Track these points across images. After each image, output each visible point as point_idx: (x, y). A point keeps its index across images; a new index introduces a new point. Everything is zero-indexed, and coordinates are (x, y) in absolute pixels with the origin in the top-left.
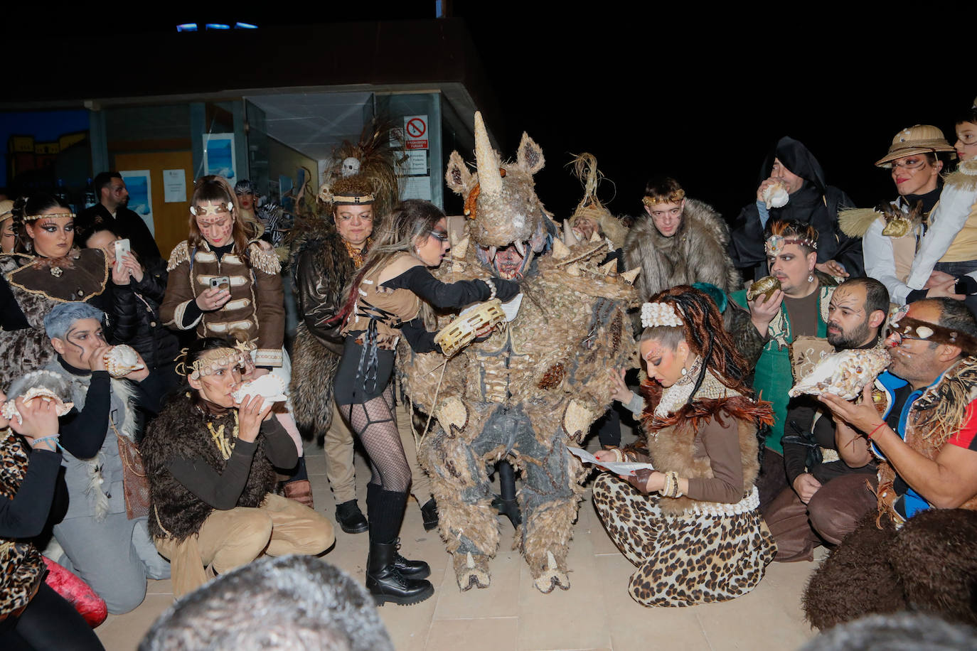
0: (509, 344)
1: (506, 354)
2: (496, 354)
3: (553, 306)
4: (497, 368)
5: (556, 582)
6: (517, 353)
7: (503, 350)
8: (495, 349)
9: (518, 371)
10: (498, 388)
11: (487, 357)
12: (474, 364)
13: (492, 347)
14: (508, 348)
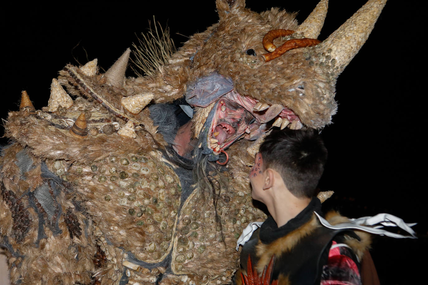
0: (169, 259)
1: (162, 269)
2: (151, 266)
3: (235, 222)
6: (175, 273)
7: (161, 264)
8: (152, 261)
11: (138, 266)
12: (116, 268)
13: (149, 256)
14: (167, 264)
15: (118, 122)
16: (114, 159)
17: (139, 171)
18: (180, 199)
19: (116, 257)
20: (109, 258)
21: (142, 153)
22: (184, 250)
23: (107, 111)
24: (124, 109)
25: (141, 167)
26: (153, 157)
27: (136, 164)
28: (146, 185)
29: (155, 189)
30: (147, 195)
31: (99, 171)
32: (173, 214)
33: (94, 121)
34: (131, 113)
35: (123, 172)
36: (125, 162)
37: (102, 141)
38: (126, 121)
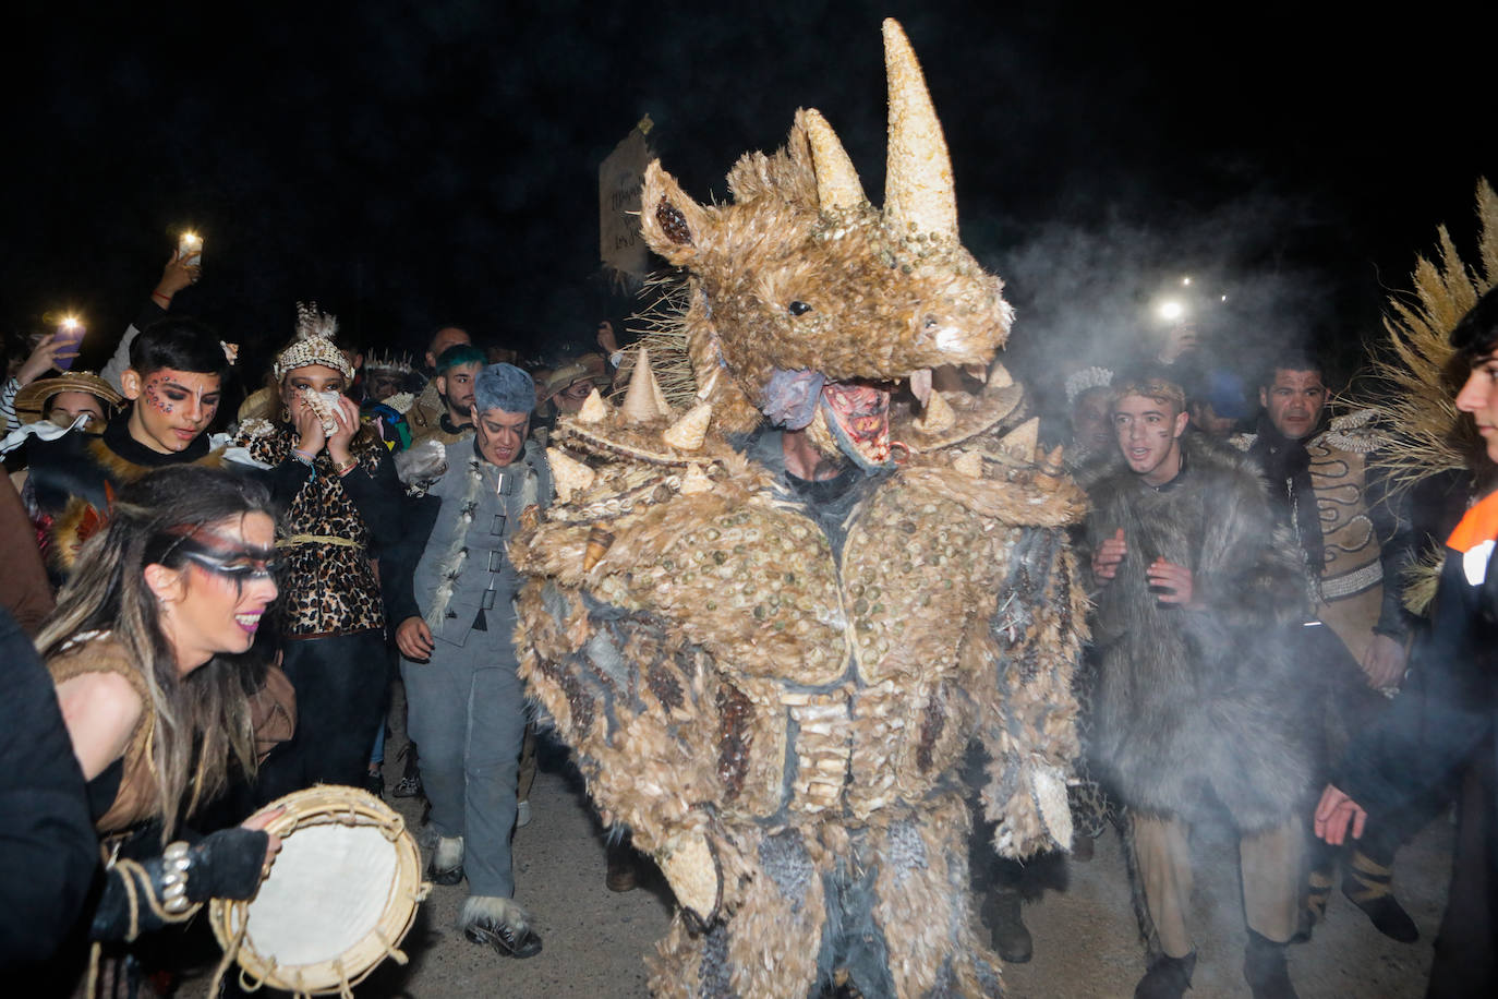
0: (853, 666)
1: (850, 686)
2: (828, 689)
4: (827, 720)
6: (870, 683)
7: (844, 680)
8: (828, 678)
9: (873, 720)
10: (827, 764)
11: (806, 697)
12: (772, 712)
13: (818, 674)
14: (852, 674)
15: (674, 474)
16: (692, 538)
17: (742, 540)
18: (831, 558)
19: (765, 694)
20: (755, 700)
21: (734, 510)
22: (873, 642)
23: (649, 466)
24: (675, 450)
25: (743, 532)
26: (756, 508)
27: (733, 530)
28: (763, 558)
29: (782, 559)
30: (773, 573)
31: (678, 567)
32: (829, 587)
33: (636, 490)
34: (688, 451)
35: (717, 553)
36: (712, 535)
37: (660, 516)
38: (683, 466)
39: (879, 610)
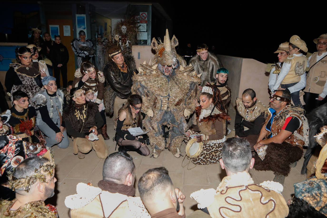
1: (168, 97)
4: (166, 100)
5: (181, 155)
6: (171, 97)
8: (166, 95)
9: (171, 101)
10: (165, 106)
11: (163, 98)
12: (159, 99)
18: (168, 83)
21: (158, 76)
22: (172, 92)
23: (150, 70)
25: (158, 79)
26: (160, 77)
32: (167, 86)
34: (154, 69)
36: (155, 78)
37: (149, 75)
38: (153, 71)
39: (173, 89)
